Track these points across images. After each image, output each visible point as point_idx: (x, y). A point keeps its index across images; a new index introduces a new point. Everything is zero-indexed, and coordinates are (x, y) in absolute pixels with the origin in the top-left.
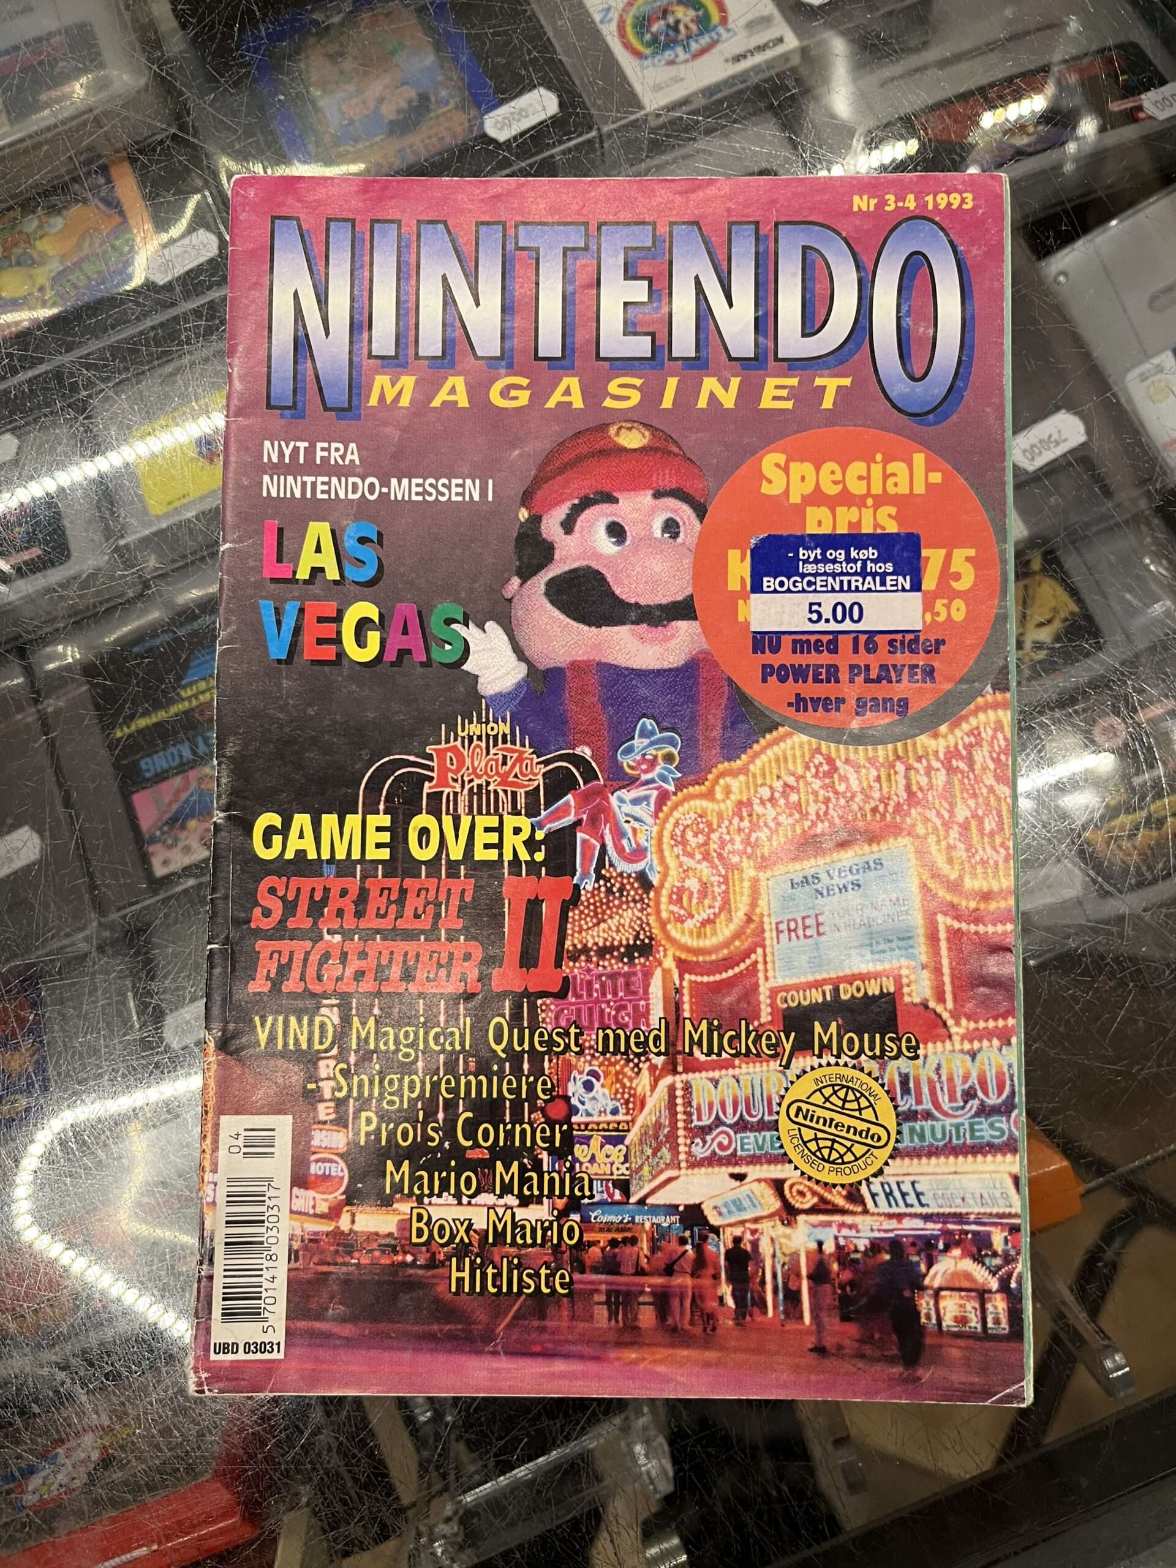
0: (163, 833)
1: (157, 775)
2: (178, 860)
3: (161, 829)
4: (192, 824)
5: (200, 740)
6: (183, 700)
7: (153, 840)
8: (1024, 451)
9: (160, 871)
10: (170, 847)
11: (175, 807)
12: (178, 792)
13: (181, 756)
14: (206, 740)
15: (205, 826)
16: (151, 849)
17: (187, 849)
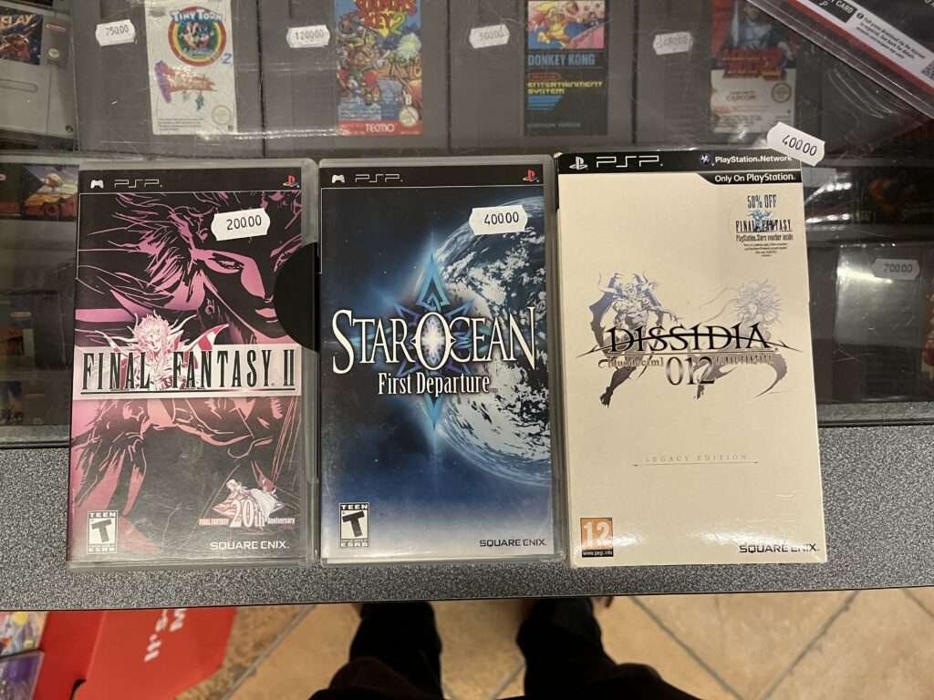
0: (595, 22)
1: (588, 54)
3: (595, 24)
4: (579, 20)
5: (563, 62)
7: (600, 20)
8: (127, 31)
10: (594, 13)
11: (585, 33)
12: (582, 39)
13: (574, 58)
14: (560, 61)
15: (575, 17)
16: (602, 16)
17: (586, 9)
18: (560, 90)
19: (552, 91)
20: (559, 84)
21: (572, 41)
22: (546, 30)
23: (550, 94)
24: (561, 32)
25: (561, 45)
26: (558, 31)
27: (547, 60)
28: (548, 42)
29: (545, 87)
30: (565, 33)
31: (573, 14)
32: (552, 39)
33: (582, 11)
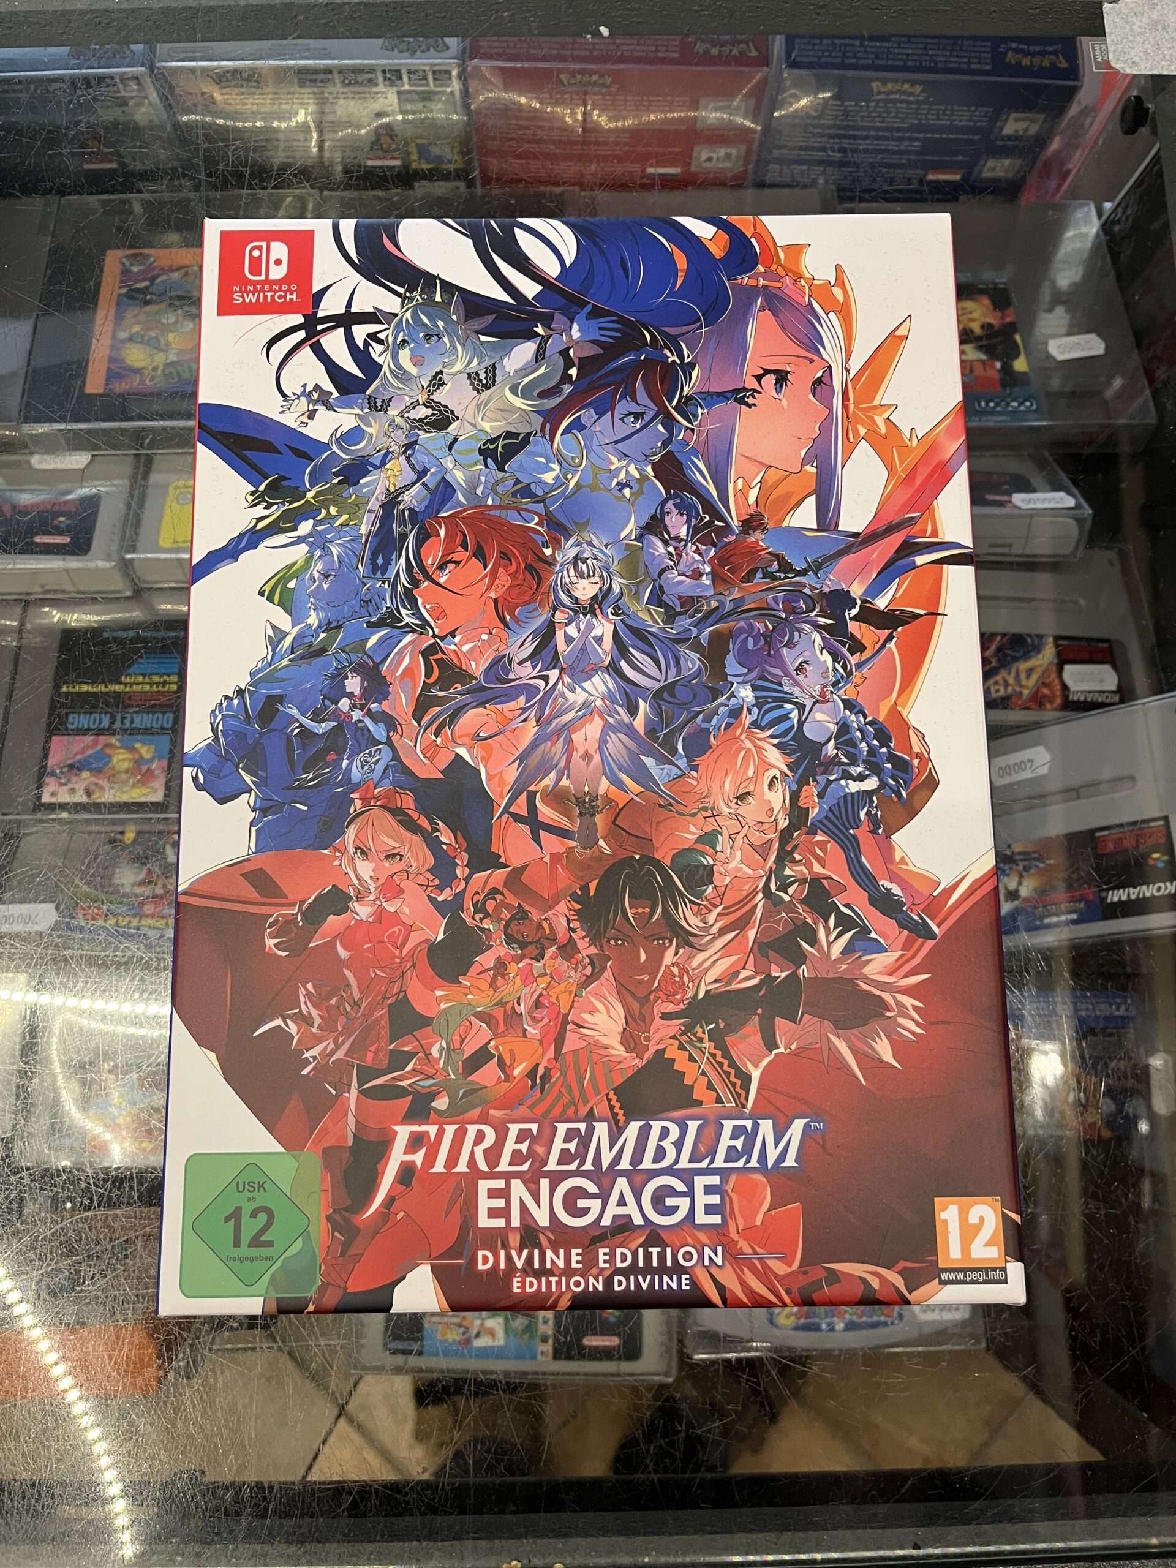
0: (62, 772)
1: (77, 729)
2: (64, 797)
3: (61, 769)
4: (85, 774)
5: (119, 717)
6: (121, 683)
7: (53, 774)
10: (62, 785)
11: (79, 757)
12: (87, 747)
13: (100, 722)
14: (123, 718)
15: (93, 779)
16: (47, 780)
17: (73, 791)
18: (128, 680)
19: (140, 679)
20: (128, 689)
21: (99, 747)
22: (139, 762)
23: (144, 675)
24: (115, 760)
25: (119, 740)
26: (121, 760)
27: (143, 720)
28: (138, 745)
29: (151, 684)
30: (110, 756)
31: (96, 785)
32: (132, 750)
33: (80, 787)
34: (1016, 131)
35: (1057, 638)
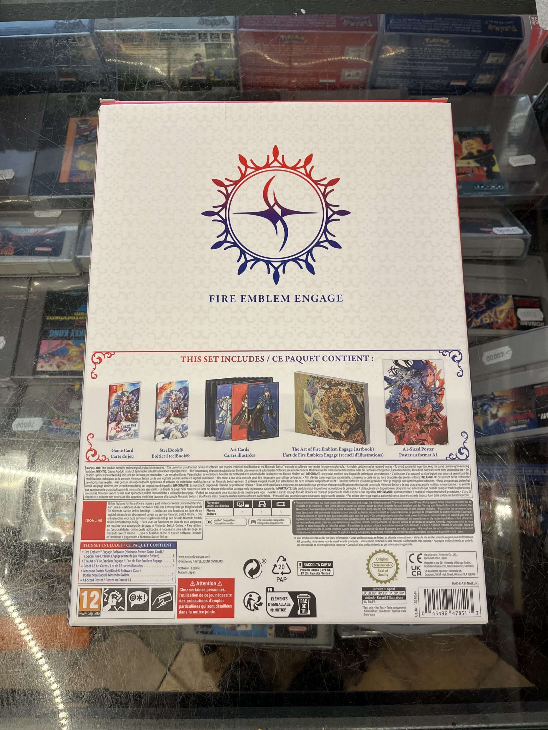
0: (46, 357)
1: (53, 337)
2: (47, 368)
3: (46, 355)
4: (57, 358)
6: (74, 316)
7: (42, 358)
9: (39, 369)
10: (46, 362)
11: (54, 350)
12: (56, 346)
13: (64, 333)
14: (75, 332)
15: (60, 360)
16: (40, 360)
17: (51, 365)
18: (77, 315)
19: (83, 314)
20: (77, 318)
21: (64, 345)
22: (82, 352)
23: (85, 312)
24: (70, 351)
25: (73, 342)
26: (74, 351)
28: (81, 344)
30: (68, 349)
31: (62, 362)
32: (79, 346)
33: (54, 364)
34: (492, 61)
35: (514, 296)
